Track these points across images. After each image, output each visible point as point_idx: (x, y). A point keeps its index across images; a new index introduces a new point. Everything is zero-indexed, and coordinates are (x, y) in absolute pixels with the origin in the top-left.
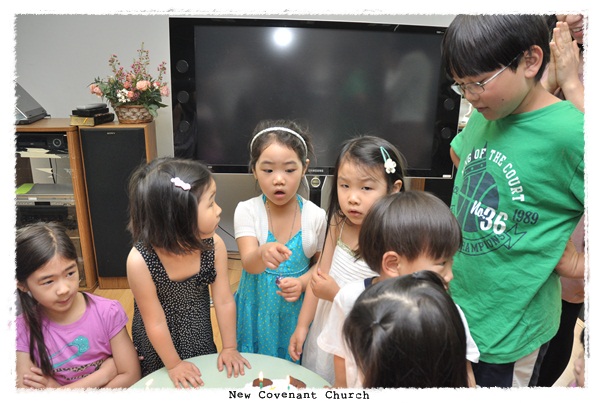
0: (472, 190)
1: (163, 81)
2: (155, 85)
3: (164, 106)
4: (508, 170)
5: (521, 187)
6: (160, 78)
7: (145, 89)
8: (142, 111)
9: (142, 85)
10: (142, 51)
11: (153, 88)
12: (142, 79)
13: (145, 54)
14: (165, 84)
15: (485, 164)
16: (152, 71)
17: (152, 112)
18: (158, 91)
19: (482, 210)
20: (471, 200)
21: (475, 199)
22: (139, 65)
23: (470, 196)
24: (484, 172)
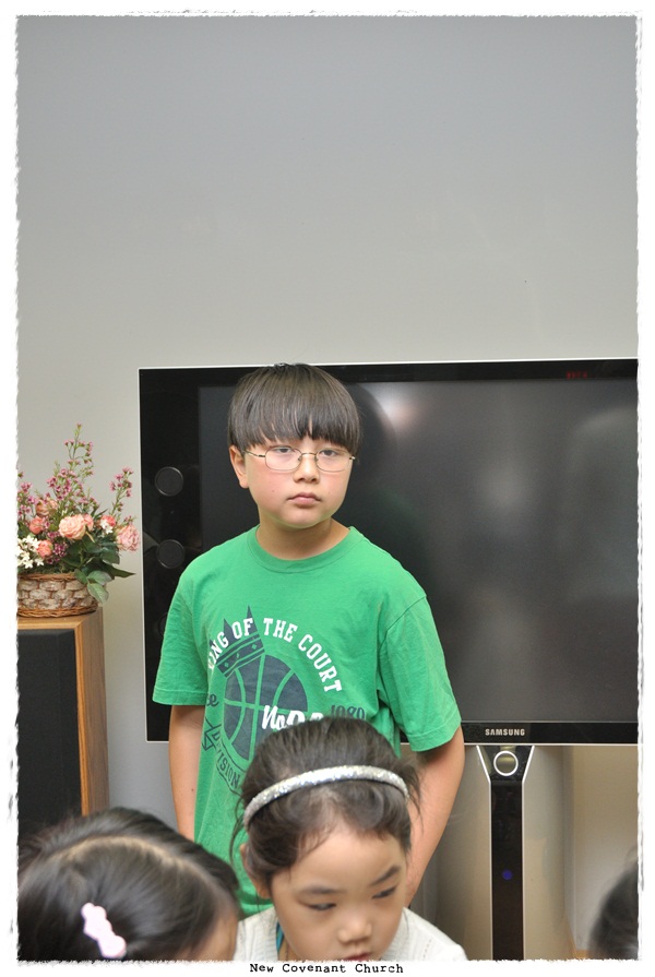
0: (250, 690)
1: (124, 515)
2: (104, 523)
3: (125, 574)
4: (308, 645)
5: (333, 669)
6: (118, 506)
7: (78, 535)
8: (70, 586)
9: (72, 526)
10: (76, 445)
11: (98, 530)
12: (73, 511)
13: (81, 452)
14: (129, 522)
15: (260, 644)
16: (99, 489)
17: (96, 590)
18: (111, 538)
19: (281, 718)
20: (255, 707)
21: (263, 703)
22: (68, 476)
23: (250, 700)
24: (263, 656)
